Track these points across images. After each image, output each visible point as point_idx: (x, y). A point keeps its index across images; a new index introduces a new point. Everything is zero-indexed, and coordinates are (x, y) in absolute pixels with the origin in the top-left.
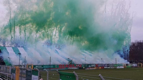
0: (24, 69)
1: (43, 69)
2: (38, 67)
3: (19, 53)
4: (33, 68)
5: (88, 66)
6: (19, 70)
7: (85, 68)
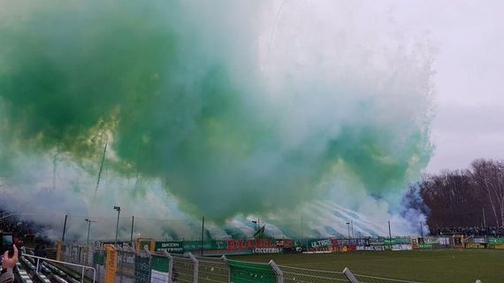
0: (131, 254)
1: (182, 252)
2: (167, 247)
3: (115, 208)
4: (156, 250)
5: (310, 244)
7: (302, 251)
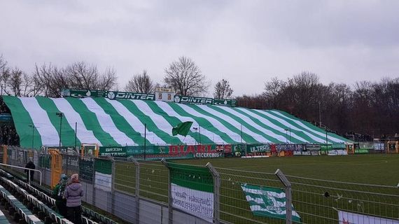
0: (75, 157)
1: (126, 156)
2: (111, 152)
3: (57, 114)
4: (100, 154)
5: (249, 151)
6: (60, 157)
7: (241, 156)
